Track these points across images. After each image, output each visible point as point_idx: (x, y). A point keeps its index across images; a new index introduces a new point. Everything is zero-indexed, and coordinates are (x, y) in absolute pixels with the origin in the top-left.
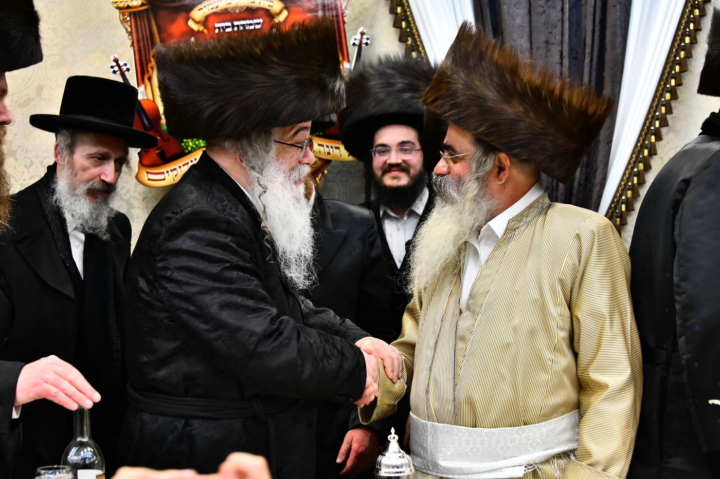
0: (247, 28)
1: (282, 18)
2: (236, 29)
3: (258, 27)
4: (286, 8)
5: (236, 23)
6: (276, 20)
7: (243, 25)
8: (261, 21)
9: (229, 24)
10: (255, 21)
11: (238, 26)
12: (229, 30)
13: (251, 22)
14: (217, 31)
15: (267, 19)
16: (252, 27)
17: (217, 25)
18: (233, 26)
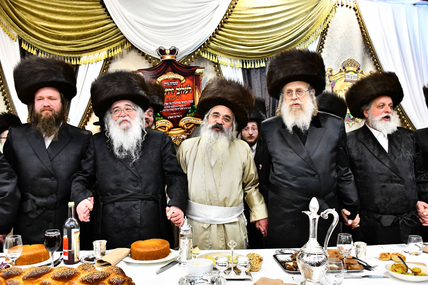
0: (174, 84)
1: (184, 82)
2: (170, 85)
3: (177, 84)
4: (185, 79)
5: (170, 83)
6: (182, 82)
7: (172, 84)
8: (178, 82)
9: (168, 83)
10: (176, 82)
11: (171, 84)
12: (168, 85)
13: (175, 83)
14: (165, 85)
15: (179, 82)
16: (175, 84)
17: (165, 83)
18: (169, 84)
